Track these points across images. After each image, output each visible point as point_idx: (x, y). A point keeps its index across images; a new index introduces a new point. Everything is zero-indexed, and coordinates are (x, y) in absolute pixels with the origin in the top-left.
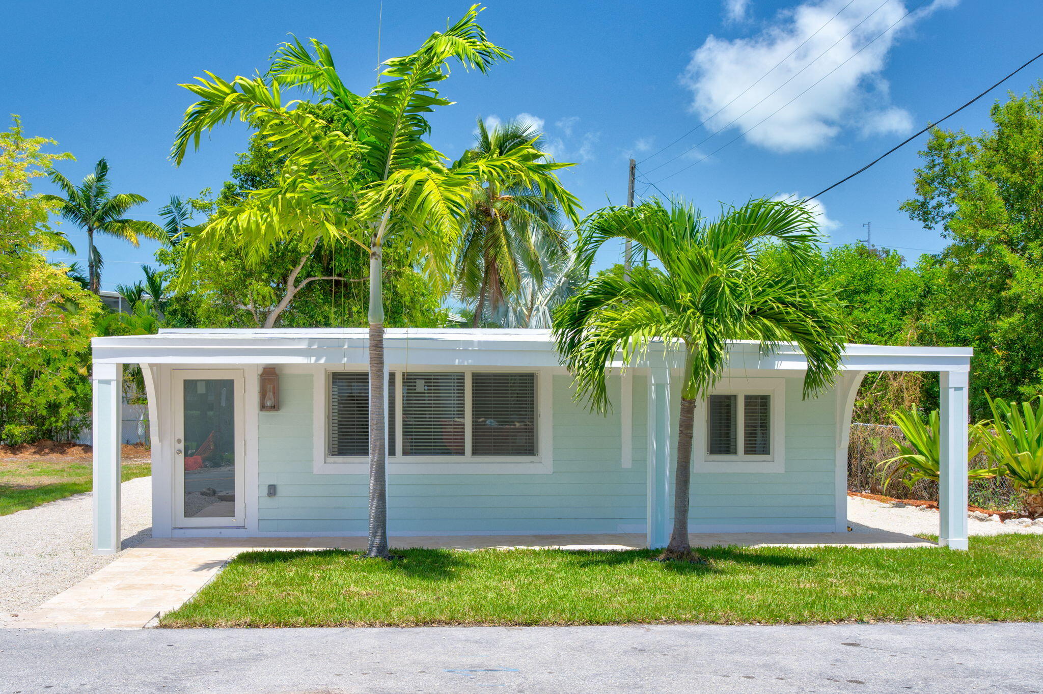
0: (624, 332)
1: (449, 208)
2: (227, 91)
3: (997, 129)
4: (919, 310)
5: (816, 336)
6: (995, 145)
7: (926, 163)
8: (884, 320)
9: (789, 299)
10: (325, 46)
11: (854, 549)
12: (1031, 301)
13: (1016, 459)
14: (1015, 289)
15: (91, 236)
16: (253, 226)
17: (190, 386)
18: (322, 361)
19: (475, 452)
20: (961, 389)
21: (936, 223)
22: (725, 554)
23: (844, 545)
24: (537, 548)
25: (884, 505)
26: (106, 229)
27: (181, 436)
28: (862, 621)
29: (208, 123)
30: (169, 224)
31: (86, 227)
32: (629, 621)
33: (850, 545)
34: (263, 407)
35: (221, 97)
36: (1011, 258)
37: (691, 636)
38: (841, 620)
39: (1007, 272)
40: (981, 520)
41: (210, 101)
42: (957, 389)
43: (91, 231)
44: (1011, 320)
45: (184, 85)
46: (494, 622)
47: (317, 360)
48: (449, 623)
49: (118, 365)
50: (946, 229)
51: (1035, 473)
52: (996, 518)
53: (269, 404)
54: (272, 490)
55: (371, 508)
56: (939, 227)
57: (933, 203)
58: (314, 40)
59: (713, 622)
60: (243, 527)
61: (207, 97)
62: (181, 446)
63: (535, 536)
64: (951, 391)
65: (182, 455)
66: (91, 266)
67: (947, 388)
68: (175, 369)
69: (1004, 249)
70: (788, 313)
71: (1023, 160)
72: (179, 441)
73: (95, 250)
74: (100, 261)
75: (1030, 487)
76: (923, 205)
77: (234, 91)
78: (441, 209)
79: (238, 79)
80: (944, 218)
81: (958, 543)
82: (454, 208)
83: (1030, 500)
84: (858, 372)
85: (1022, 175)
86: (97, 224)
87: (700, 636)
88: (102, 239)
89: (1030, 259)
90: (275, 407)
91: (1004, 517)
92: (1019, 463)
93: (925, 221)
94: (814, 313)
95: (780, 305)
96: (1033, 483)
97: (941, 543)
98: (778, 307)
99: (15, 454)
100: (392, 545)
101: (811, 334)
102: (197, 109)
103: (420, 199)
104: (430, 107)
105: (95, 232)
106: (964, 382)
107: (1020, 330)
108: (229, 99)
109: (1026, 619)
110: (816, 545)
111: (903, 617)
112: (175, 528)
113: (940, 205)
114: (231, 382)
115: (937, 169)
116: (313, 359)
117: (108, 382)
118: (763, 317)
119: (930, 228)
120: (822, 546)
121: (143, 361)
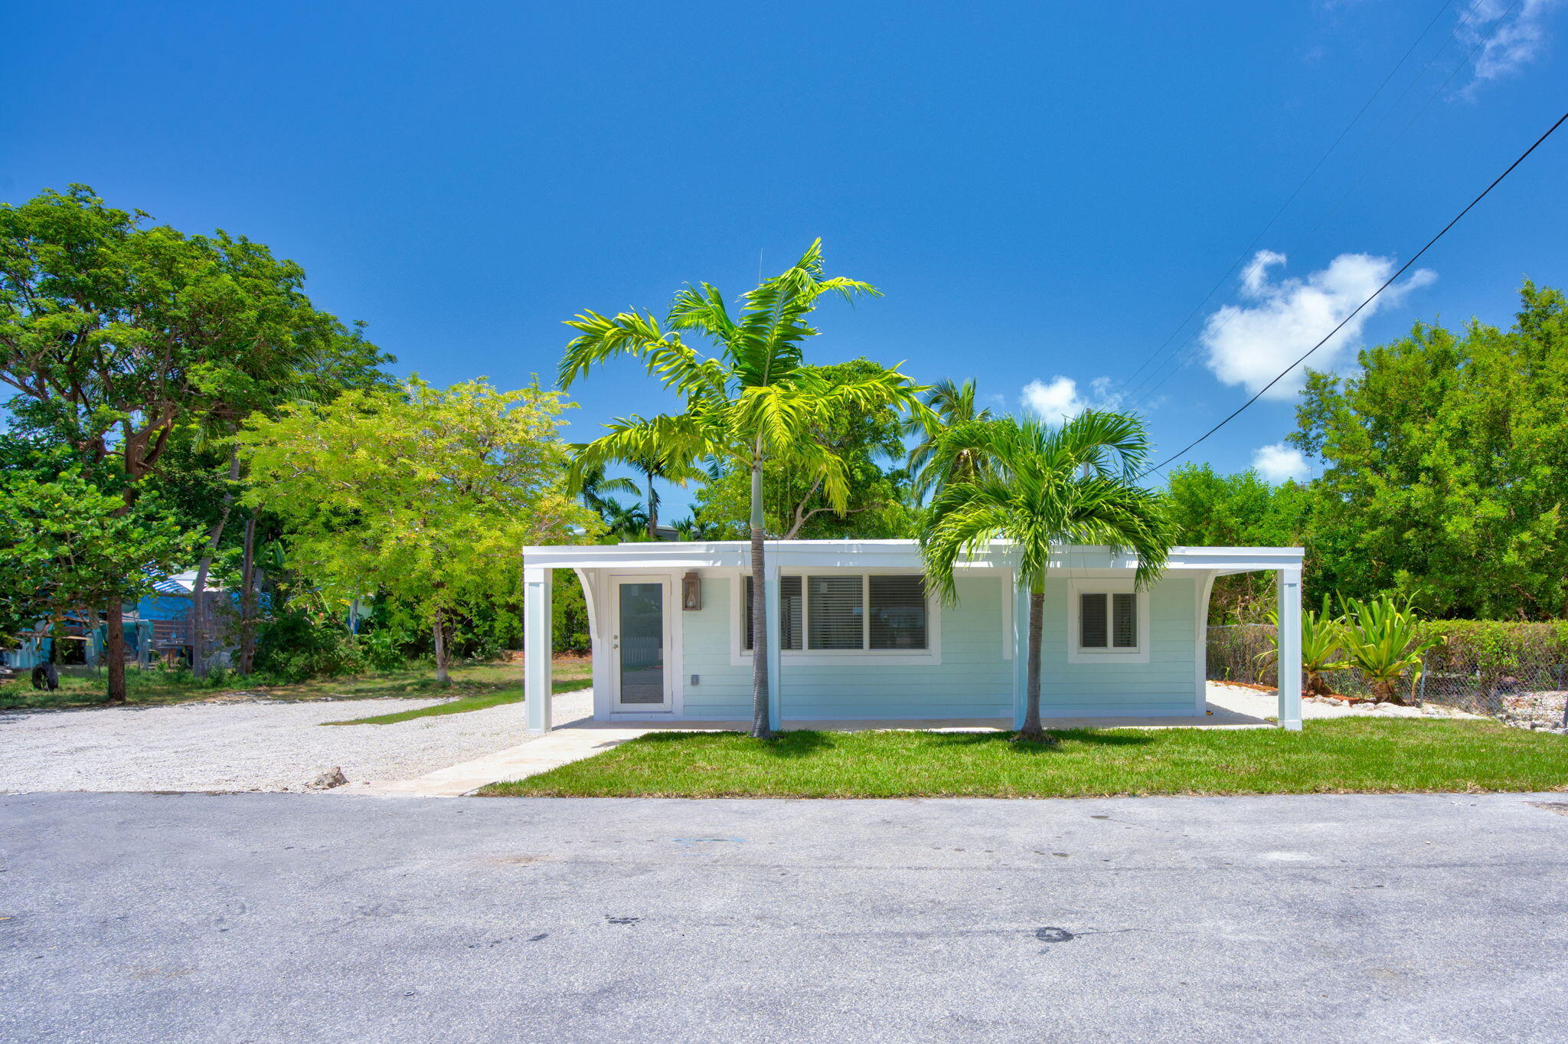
0: (969, 532)
1: (782, 417)
2: (609, 326)
3: (1364, 372)
4: (1301, 525)
5: (1141, 534)
6: (1363, 385)
7: (1305, 401)
8: (1274, 536)
9: (1119, 500)
10: (715, 289)
11: (1199, 731)
12: (1389, 516)
13: (1363, 650)
14: (1375, 505)
15: (650, 480)
16: (633, 442)
17: (625, 589)
18: (718, 564)
19: (872, 646)
20: (1295, 585)
21: (1316, 451)
22: (1086, 737)
23: (1190, 727)
24: (912, 731)
25: (1262, 693)
26: (662, 474)
27: (617, 632)
28: (1134, 795)
29: (596, 355)
30: (710, 470)
31: (647, 474)
32: (910, 795)
33: (1195, 727)
34: (686, 607)
35: (603, 332)
36: (1373, 479)
37: (952, 809)
38: (1115, 794)
39: (1370, 491)
40: (1334, 705)
41: (594, 335)
42: (1291, 585)
43: (650, 476)
44: (1374, 533)
45: (567, 322)
46: (782, 794)
47: (714, 563)
48: (742, 796)
49: (546, 570)
50: (1324, 456)
51: (1380, 662)
52: (1346, 703)
53: (691, 604)
54: (695, 680)
55: (753, 693)
56: (1318, 455)
57: (1313, 434)
58: (705, 284)
59: (992, 796)
60: (671, 712)
61: (590, 332)
62: (618, 642)
63: (924, 720)
64: (1286, 587)
65: (619, 649)
66: (651, 505)
67: (1282, 585)
68: (612, 574)
69: (1367, 471)
70: (1117, 513)
71: (1382, 394)
72: (616, 637)
73: (654, 492)
74: (658, 501)
75: (1376, 676)
76: (1305, 436)
77: (615, 326)
78: (776, 419)
79: (620, 316)
80: (1322, 447)
81: (1293, 724)
82: (787, 418)
83: (1377, 687)
84: (1207, 571)
85: (1381, 408)
86: (655, 471)
87: (958, 809)
88: (659, 483)
89: (1388, 480)
90: (698, 607)
91: (1352, 703)
92: (1366, 655)
93: (1307, 450)
94: (1141, 515)
95: (1111, 507)
96: (1378, 672)
97: (1280, 725)
98: (1109, 509)
99: (580, 657)
100: (774, 726)
101: (1138, 533)
102: (580, 342)
103: (759, 411)
104: (802, 336)
105: (653, 477)
106: (1297, 579)
107: (1380, 541)
108: (608, 334)
109: (1292, 792)
110: (1165, 727)
111: (1176, 791)
112: (613, 713)
113: (1319, 436)
114: (660, 586)
115: (1314, 405)
116: (711, 562)
117: (537, 585)
118: (1098, 518)
119: (1311, 456)
120: (1171, 728)
121: (576, 566)
